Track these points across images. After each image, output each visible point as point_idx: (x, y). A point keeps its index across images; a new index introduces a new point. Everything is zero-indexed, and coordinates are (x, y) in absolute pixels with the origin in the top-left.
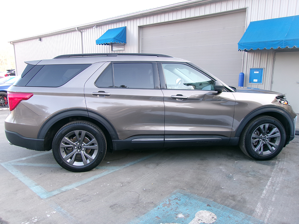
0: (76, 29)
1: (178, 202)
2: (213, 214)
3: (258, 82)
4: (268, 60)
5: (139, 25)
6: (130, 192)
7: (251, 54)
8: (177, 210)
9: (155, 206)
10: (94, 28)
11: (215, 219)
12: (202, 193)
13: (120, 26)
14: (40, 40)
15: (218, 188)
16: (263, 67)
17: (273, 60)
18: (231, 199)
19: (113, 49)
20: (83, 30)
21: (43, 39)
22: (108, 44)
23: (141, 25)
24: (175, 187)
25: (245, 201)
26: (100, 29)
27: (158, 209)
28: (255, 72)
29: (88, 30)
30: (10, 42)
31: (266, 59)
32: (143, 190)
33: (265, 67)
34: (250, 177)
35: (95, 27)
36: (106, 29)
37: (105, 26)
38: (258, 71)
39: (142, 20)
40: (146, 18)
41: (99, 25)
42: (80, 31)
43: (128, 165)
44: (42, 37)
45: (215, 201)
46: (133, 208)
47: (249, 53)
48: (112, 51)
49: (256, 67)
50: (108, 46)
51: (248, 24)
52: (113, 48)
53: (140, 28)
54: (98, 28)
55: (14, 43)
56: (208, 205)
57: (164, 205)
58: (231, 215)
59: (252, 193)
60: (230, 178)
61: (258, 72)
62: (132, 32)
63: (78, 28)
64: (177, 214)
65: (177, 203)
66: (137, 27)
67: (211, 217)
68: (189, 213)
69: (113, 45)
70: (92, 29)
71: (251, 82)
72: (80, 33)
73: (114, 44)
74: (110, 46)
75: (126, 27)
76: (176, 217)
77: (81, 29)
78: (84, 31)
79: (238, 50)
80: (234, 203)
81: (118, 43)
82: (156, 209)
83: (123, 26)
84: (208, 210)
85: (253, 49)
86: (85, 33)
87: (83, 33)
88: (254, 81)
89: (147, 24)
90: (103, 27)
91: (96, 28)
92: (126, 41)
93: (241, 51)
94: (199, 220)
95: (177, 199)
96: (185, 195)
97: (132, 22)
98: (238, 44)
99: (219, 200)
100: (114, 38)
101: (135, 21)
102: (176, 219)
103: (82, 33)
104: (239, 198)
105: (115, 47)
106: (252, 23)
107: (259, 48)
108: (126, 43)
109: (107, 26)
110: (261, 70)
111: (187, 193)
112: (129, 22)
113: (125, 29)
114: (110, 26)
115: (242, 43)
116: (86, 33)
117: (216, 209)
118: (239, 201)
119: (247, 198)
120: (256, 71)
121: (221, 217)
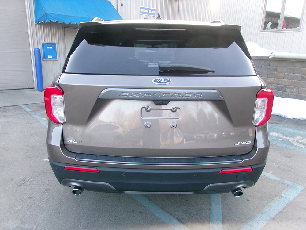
3: (53, 58)
16: (55, 42)
17: (63, 35)
28: (48, 48)
38: (51, 46)
49: (48, 42)
61: (51, 48)
71: (45, 59)
88: (48, 57)
110: (54, 45)
120: (49, 46)
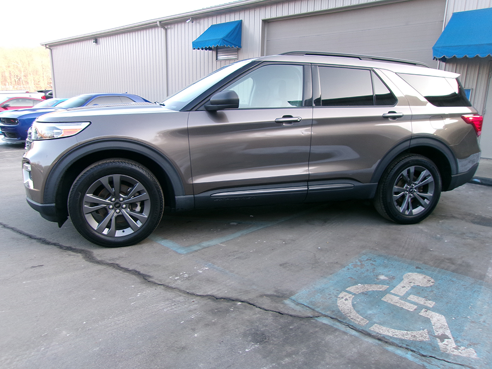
0: (158, 23)
1: (374, 263)
2: (429, 278)
4: (480, 76)
5: (264, 18)
6: (300, 250)
7: (451, 65)
8: (375, 272)
9: (343, 266)
10: (187, 22)
11: (432, 282)
12: (404, 255)
13: (232, 20)
14: (96, 42)
15: (425, 250)
16: (470, 87)
17: (487, 75)
18: (449, 263)
19: (218, 57)
20: (169, 26)
21: (101, 40)
22: (210, 49)
23: (266, 18)
24: (363, 247)
25: (468, 266)
26: (198, 25)
27: (348, 269)
29: (176, 26)
30: (46, 45)
31: (477, 73)
32: (318, 248)
33: (474, 88)
34: (468, 239)
35: (189, 20)
36: (206, 24)
37: (206, 20)
39: (268, 9)
40: (276, 6)
41: (196, 18)
42: (164, 28)
43: (283, 220)
44: (100, 37)
45: (425, 263)
46: (312, 268)
47: (448, 65)
48: (217, 60)
50: (211, 51)
51: (450, 16)
52: (218, 55)
53: (266, 22)
54: (194, 22)
55: (51, 46)
56: (417, 268)
57: (355, 266)
58: (454, 279)
59: (477, 256)
60: (439, 239)
62: (251, 30)
63: (160, 22)
64: (377, 276)
65: (372, 264)
66: (261, 21)
67: (426, 280)
68: (393, 275)
69: (219, 50)
70: (183, 24)
72: (163, 31)
73: (221, 48)
74: (214, 53)
75: (241, 20)
76: (378, 279)
77: (166, 24)
78: (171, 28)
79: (433, 58)
80: (453, 267)
81: (229, 47)
82: (345, 269)
83: (237, 19)
84: (418, 272)
85: (456, 56)
86: (173, 30)
87: (169, 31)
89: (277, 16)
90: (202, 21)
91: (191, 23)
92: (241, 43)
93: (437, 60)
94: (411, 283)
95: (371, 260)
96: (380, 256)
97: (252, 12)
98: (434, 48)
99: (431, 263)
100: (223, 39)
101: (257, 11)
102: (378, 281)
103: (166, 30)
104: (459, 262)
105: (222, 55)
106: (455, 15)
107: (468, 54)
108: (241, 47)
109: (210, 19)
111: (383, 254)
112: (247, 13)
113: (240, 23)
114: (214, 19)
115: (439, 47)
116: (174, 32)
117: (430, 272)
118: (461, 265)
119: (471, 262)
121: (440, 281)
